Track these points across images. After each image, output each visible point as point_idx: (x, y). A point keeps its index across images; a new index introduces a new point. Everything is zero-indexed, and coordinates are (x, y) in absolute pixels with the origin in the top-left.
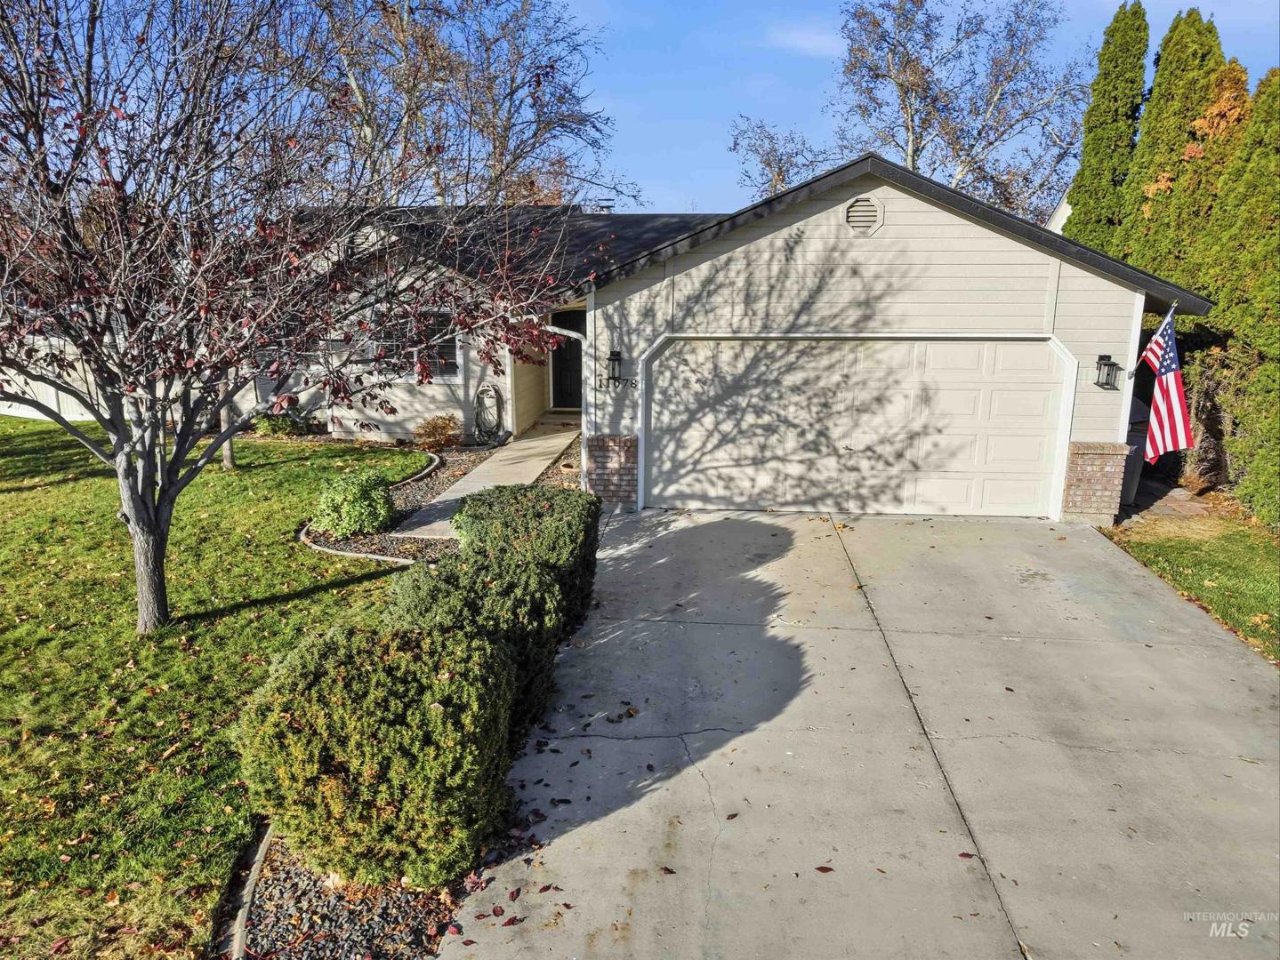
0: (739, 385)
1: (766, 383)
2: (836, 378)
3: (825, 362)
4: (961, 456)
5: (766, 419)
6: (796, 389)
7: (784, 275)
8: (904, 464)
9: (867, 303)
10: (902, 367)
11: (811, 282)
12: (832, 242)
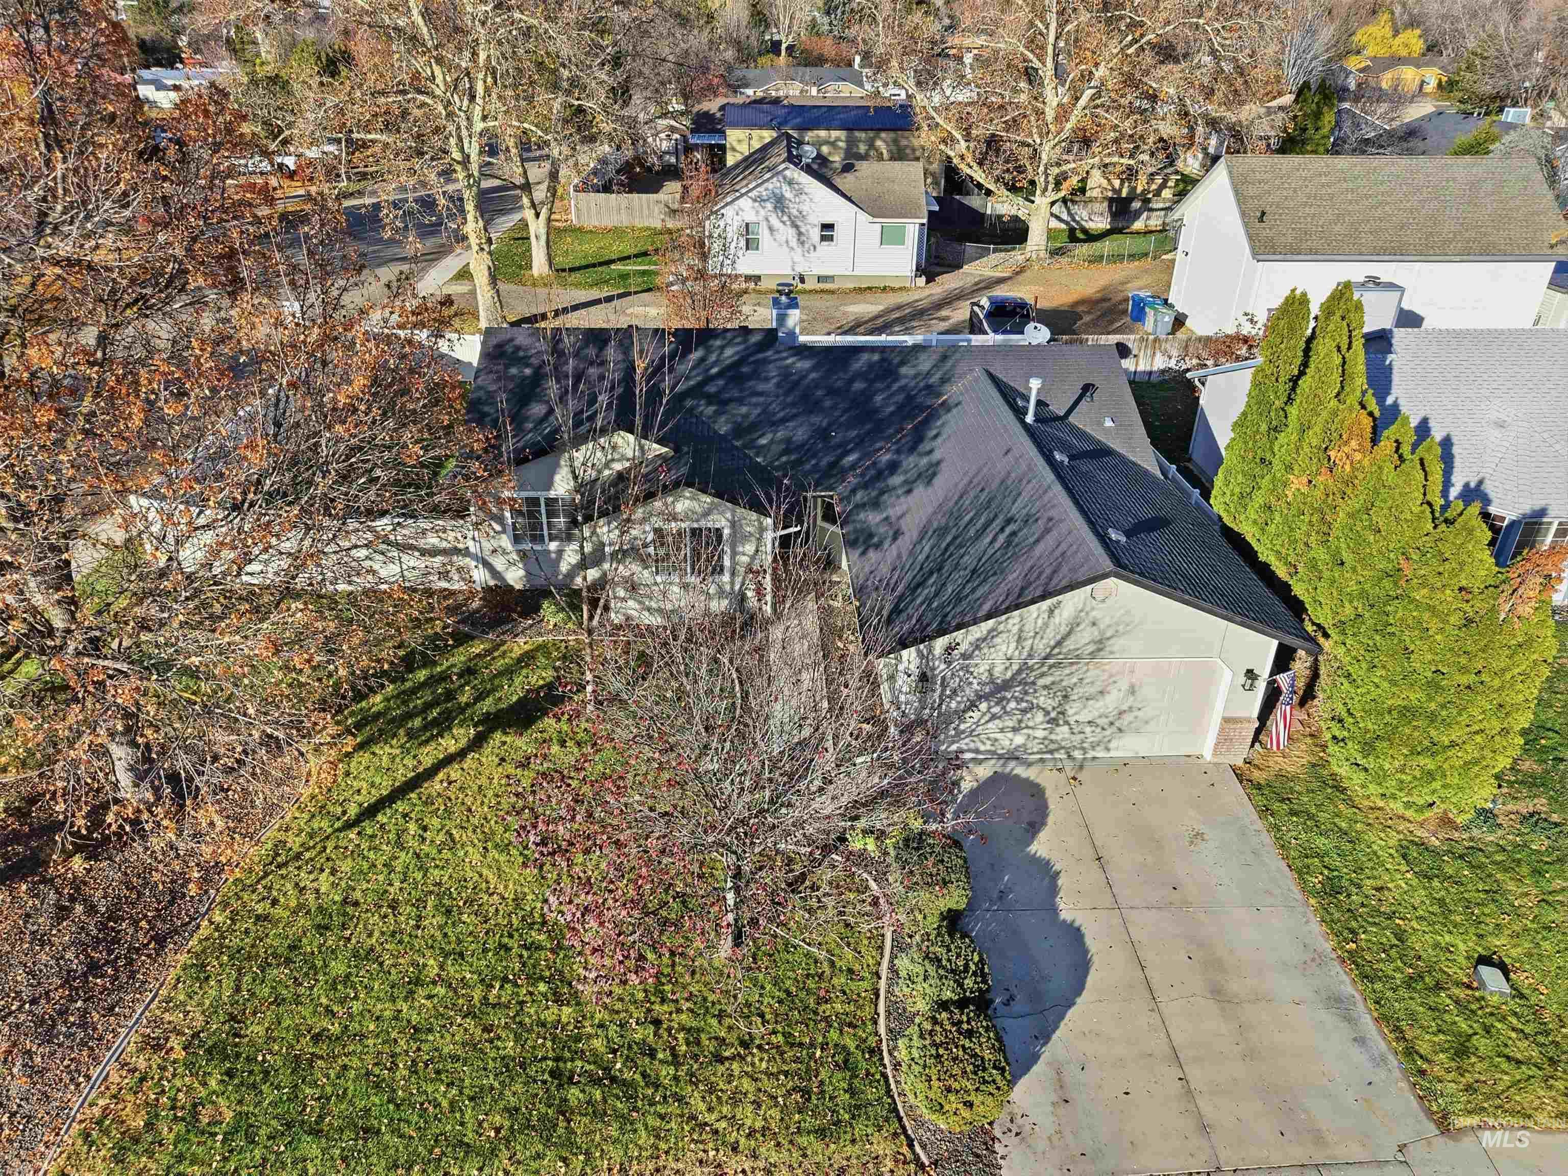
0: (1007, 685)
1: (1026, 684)
2: (1075, 680)
3: (1067, 671)
4: (1152, 723)
5: (1024, 705)
6: (1045, 687)
7: (1046, 625)
8: (1114, 729)
9: (1100, 642)
10: (1118, 673)
11: (1064, 630)
12: (1080, 607)
